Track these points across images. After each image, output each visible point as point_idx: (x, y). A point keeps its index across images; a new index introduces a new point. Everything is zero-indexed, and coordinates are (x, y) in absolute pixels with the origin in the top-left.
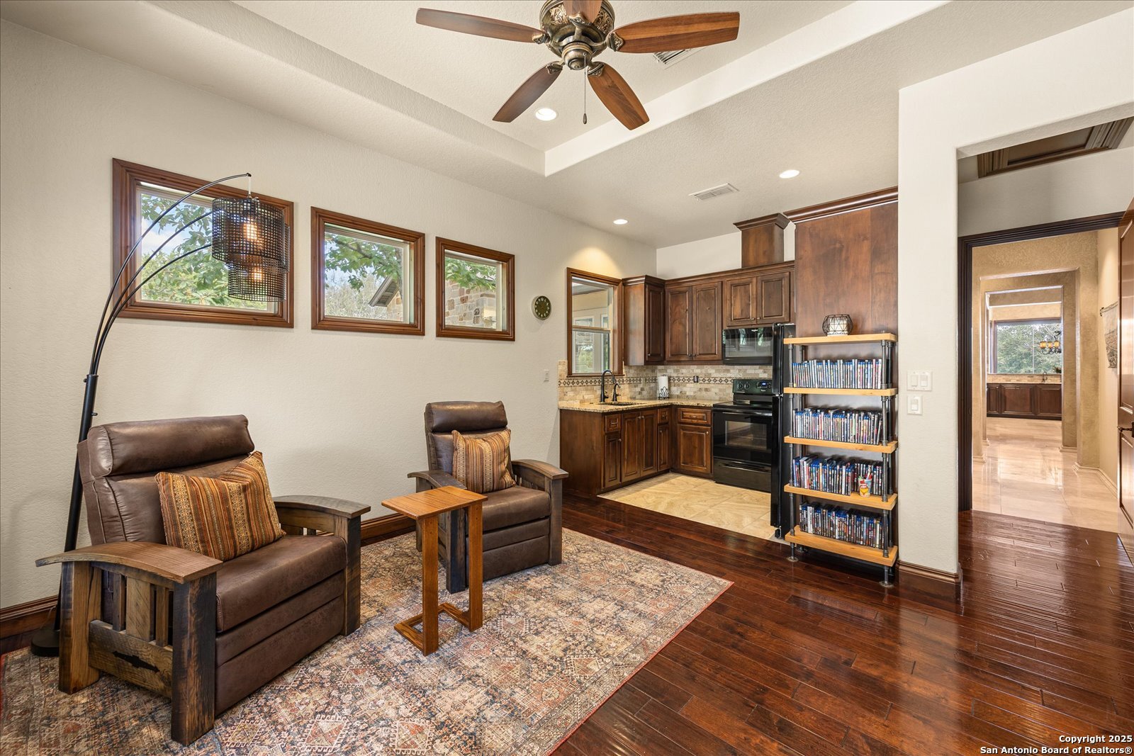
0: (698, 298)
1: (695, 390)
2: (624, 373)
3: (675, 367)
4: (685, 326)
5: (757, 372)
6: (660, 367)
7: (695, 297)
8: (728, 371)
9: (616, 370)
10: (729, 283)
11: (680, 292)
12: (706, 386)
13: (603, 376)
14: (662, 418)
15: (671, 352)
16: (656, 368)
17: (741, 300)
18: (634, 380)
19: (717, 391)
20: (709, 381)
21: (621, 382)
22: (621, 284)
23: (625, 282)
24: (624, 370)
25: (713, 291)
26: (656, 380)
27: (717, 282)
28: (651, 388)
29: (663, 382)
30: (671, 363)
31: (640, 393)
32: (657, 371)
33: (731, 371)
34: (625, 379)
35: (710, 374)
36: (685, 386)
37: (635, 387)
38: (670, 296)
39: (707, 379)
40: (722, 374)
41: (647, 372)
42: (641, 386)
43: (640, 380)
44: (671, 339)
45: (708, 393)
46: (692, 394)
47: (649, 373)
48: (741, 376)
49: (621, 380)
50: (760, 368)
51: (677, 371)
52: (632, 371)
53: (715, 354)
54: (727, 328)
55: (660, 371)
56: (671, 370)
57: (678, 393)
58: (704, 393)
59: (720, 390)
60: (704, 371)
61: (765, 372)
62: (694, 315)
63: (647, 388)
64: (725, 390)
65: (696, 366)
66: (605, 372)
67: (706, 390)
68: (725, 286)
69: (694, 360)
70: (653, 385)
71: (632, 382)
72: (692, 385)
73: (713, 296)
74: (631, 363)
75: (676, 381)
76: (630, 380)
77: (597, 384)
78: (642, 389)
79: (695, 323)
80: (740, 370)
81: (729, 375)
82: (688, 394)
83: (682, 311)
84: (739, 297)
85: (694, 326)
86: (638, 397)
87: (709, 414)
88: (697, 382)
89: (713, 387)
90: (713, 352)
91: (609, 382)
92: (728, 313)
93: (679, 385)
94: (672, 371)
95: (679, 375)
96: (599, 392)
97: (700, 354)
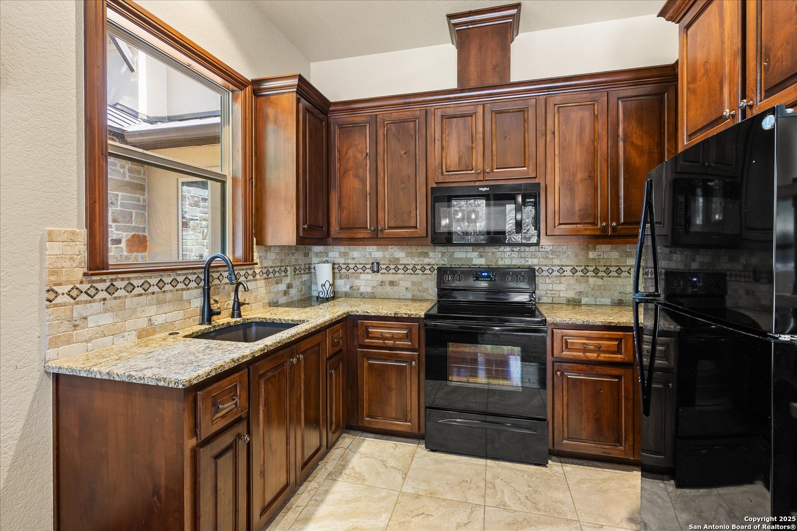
0: (386, 136)
1: (375, 284)
2: (256, 259)
3: (342, 249)
4: (364, 182)
5: (470, 255)
6: (317, 249)
7: (380, 133)
8: (426, 255)
9: (240, 253)
10: (439, 113)
11: (355, 125)
12: (390, 277)
13: (208, 268)
14: (334, 345)
15: (340, 224)
16: (310, 250)
17: (459, 139)
18: (274, 272)
19: (409, 284)
20: (397, 269)
21: (250, 278)
22: (249, 89)
23: (256, 88)
24: (256, 255)
25: (412, 124)
26: (310, 268)
27: (417, 111)
28: (304, 283)
29: (324, 273)
30: (338, 241)
31: (286, 293)
32: (311, 254)
33: (431, 254)
34: (257, 271)
35: (398, 259)
36: (358, 278)
37: (277, 283)
38: (337, 131)
39: (392, 267)
40: (416, 259)
41: (296, 256)
42: (288, 280)
43: (286, 271)
44: (340, 203)
45: (395, 288)
46: (369, 290)
47: (299, 258)
48: (444, 262)
49: (250, 272)
50: (473, 251)
51: (345, 254)
52: (272, 256)
53: (416, 227)
54: (435, 186)
55: (317, 254)
56: (335, 253)
57: (347, 289)
58: (388, 288)
59: (413, 284)
60: (387, 255)
61: (481, 256)
62: (380, 163)
63: (296, 283)
64: (420, 284)
65: (375, 247)
66: (213, 259)
67: (392, 283)
68: (431, 119)
69: (377, 238)
70: (305, 277)
71: (271, 275)
72: (369, 277)
73: (412, 132)
74: (270, 240)
75: (343, 271)
76: (268, 273)
77: (193, 284)
78: (289, 286)
79: (381, 175)
80: (443, 254)
81: (427, 261)
82: (362, 290)
83: (359, 156)
84: (454, 135)
85: (380, 182)
86: (283, 300)
87: (415, 331)
88: (378, 271)
89: (402, 280)
90: (413, 224)
91: (221, 280)
92: (438, 161)
93: (347, 277)
94: (337, 255)
95: (349, 261)
96: (197, 303)
97: (389, 228)
